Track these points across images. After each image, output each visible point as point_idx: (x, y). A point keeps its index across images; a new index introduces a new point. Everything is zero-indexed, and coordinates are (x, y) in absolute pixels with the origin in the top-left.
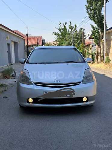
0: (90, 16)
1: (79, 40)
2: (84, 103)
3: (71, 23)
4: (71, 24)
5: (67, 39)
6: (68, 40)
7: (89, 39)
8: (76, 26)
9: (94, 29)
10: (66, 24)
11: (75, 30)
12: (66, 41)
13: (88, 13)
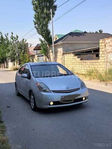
0: (38, 31)
1: (23, 51)
2: (84, 101)
3: (12, 33)
4: (12, 35)
5: (10, 49)
6: (12, 50)
7: (34, 50)
8: (17, 37)
9: (42, 43)
10: (8, 34)
11: (17, 41)
12: (10, 51)
13: (36, 27)
